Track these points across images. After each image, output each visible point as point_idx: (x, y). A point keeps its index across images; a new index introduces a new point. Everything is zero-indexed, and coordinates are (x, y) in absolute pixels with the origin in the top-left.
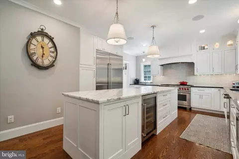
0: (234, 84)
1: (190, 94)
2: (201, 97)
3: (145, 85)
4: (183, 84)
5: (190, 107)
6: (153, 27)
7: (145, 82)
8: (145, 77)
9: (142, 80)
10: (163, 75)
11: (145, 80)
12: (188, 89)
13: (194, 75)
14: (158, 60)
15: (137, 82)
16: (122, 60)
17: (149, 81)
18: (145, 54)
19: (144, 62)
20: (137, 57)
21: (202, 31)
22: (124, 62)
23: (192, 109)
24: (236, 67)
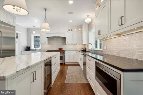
1: (64, 55)
2: (69, 56)
3: (35, 51)
4: (60, 49)
5: (64, 63)
6: (46, 9)
7: (35, 49)
8: (35, 45)
9: (33, 47)
10: (49, 44)
11: (35, 47)
12: (63, 53)
13: (66, 44)
14: (46, 34)
15: (28, 49)
16: (14, 30)
17: (38, 48)
18: (35, 28)
19: (35, 34)
20: (27, 29)
21: (71, 21)
22: (17, 32)
23: (65, 64)
24: (82, 41)
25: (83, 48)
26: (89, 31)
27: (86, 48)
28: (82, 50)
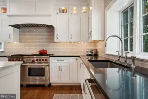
0: (87, 52)
1: (49, 66)
10: (19, 42)
13: (54, 42)
24: (90, 34)
25: (92, 51)
26: (105, 7)
27: (97, 51)
28: (90, 55)
